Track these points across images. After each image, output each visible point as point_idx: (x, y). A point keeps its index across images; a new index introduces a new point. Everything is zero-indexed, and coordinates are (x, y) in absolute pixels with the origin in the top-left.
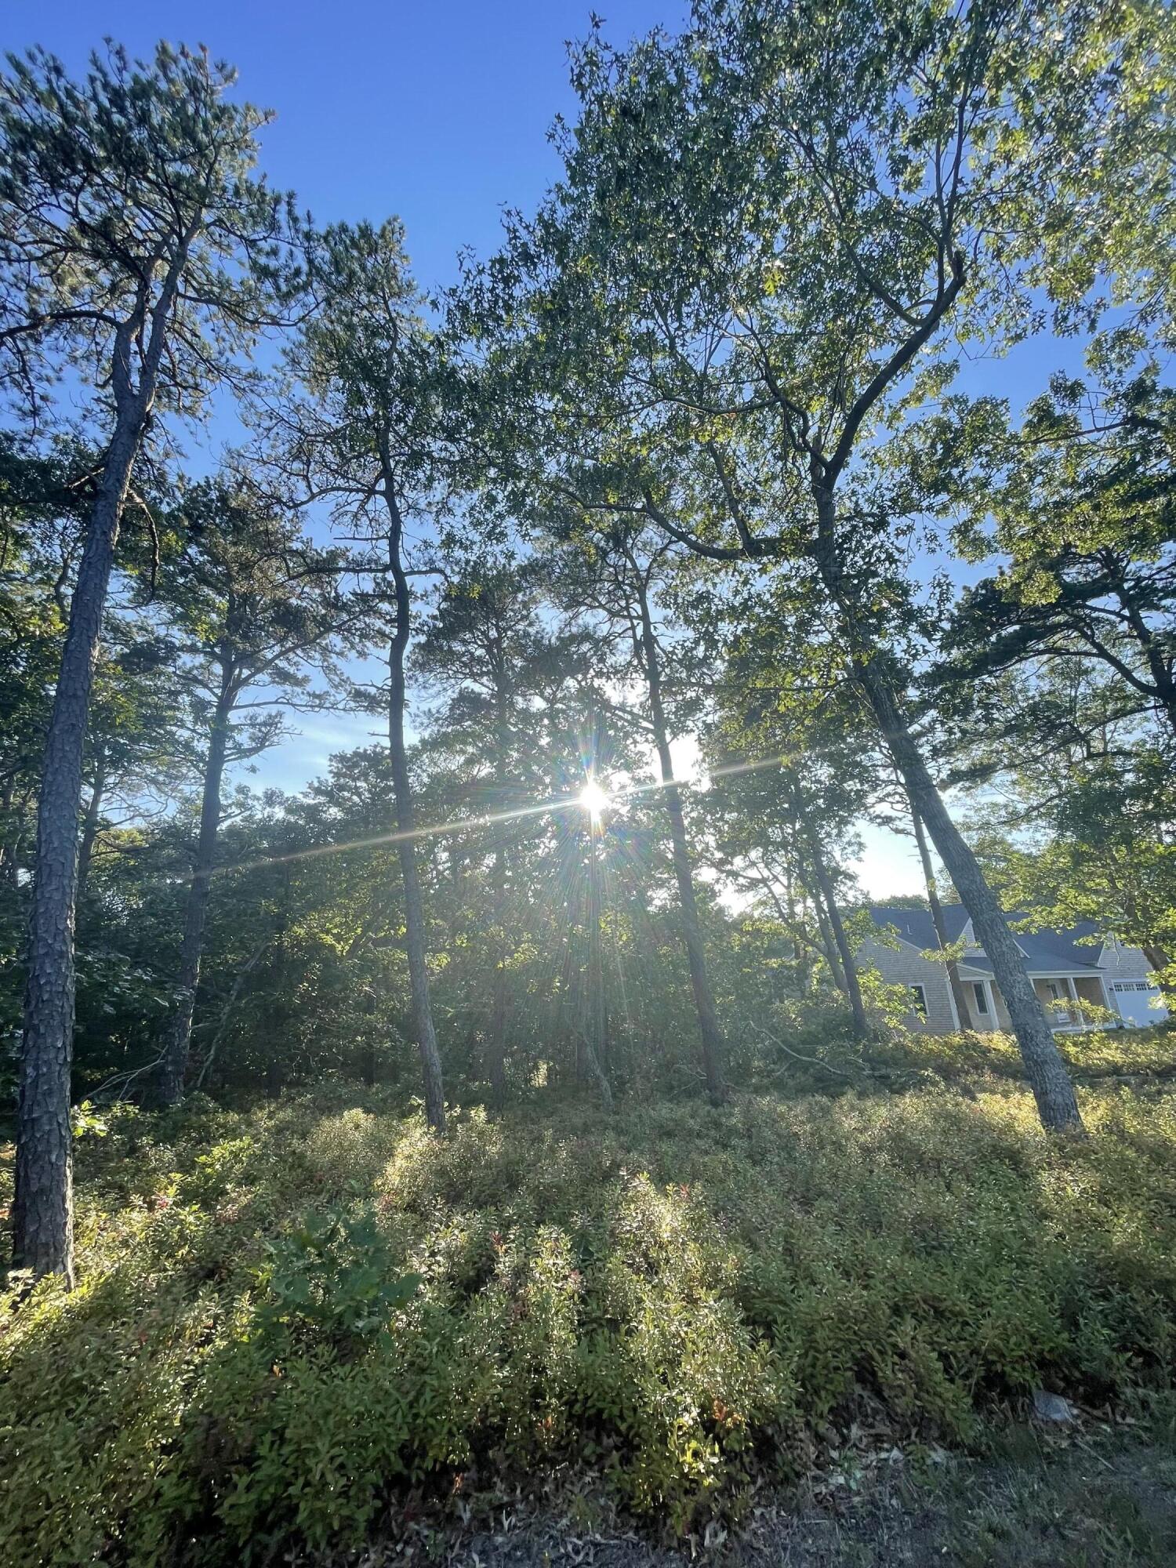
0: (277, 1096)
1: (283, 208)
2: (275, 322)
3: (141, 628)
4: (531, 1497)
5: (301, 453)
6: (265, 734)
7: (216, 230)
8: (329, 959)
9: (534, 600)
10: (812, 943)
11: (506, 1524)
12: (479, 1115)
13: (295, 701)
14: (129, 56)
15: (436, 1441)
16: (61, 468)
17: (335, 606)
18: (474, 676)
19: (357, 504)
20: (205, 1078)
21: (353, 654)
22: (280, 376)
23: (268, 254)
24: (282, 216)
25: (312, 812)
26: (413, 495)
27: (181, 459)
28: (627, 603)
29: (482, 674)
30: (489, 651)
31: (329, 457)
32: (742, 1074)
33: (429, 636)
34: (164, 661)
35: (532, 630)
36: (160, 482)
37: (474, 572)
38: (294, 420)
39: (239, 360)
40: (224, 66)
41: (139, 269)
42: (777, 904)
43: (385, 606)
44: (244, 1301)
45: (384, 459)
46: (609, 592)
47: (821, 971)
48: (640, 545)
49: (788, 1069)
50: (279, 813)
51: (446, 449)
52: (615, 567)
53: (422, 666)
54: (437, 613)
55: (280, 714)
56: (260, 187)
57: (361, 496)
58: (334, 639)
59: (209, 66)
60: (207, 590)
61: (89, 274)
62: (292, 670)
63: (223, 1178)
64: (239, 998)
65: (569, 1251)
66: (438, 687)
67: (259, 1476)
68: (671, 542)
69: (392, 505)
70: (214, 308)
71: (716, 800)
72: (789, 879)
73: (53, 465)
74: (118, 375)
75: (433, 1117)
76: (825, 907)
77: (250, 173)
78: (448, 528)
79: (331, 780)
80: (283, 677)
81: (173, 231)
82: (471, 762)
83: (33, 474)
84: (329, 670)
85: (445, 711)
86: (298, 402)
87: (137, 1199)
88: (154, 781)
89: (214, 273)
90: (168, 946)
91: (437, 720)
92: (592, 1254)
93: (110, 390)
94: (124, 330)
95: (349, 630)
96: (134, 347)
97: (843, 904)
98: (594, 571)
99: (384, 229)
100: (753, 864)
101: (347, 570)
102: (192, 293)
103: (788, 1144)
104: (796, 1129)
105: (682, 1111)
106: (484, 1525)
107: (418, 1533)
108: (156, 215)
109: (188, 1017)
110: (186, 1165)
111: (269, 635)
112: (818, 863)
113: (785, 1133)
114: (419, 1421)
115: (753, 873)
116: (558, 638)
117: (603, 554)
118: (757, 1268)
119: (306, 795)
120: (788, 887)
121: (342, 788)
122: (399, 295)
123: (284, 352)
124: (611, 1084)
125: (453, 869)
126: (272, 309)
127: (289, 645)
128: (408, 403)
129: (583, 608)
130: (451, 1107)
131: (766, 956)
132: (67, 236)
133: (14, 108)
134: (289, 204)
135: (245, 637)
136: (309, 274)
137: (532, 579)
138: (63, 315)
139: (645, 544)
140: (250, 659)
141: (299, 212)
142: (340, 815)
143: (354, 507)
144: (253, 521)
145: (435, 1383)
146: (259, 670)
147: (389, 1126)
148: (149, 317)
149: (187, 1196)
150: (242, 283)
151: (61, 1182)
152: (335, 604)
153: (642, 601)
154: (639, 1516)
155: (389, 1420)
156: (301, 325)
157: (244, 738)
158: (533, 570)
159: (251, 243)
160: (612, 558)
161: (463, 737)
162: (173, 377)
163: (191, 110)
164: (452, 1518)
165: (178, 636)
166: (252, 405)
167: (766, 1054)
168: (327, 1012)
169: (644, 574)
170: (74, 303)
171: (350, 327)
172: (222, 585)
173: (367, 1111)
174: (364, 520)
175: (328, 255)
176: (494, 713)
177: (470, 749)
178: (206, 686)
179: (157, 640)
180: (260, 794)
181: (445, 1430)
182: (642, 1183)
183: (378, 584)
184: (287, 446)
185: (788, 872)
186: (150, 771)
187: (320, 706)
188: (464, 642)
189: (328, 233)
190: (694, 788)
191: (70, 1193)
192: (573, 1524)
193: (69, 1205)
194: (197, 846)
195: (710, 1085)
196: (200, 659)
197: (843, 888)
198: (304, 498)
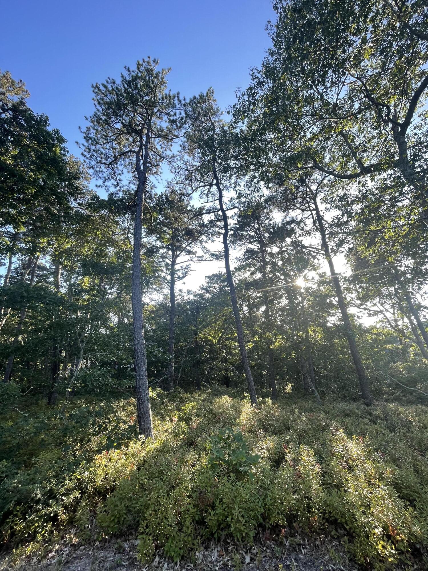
0: (200, 390)
1: (176, 98)
2: (177, 137)
3: (149, 243)
4: (312, 544)
5: (188, 177)
6: (186, 271)
7: (158, 113)
8: (212, 345)
9: (271, 211)
10: (409, 338)
11: (303, 552)
12: (269, 401)
13: (193, 260)
14: (131, 70)
15: (274, 515)
16: (125, 199)
17: (203, 226)
18: (251, 243)
19: (207, 191)
20: (179, 383)
21: (210, 241)
22: (180, 154)
23: (173, 116)
24: (176, 102)
25: (201, 296)
26: (225, 182)
27: (155, 189)
28: (309, 205)
29: (254, 241)
30: (256, 233)
31: (197, 176)
32: (379, 393)
33: (234, 231)
34: (156, 252)
35: (271, 222)
36: (150, 197)
37: (249, 205)
38: (185, 167)
39: (168, 153)
40: (155, 60)
41: (139, 133)
42: (389, 321)
43: (218, 223)
44: (203, 454)
45: (215, 172)
46: (301, 202)
47: (414, 350)
48: (312, 181)
49: (402, 392)
50: (192, 297)
51: (235, 163)
52: (302, 192)
53: (233, 242)
54: (237, 222)
55: (190, 265)
56: (169, 94)
57: (208, 187)
58: (203, 237)
59: (151, 62)
60: (165, 229)
61: (127, 139)
62: (191, 250)
63: (190, 414)
64: (186, 357)
65: (314, 456)
66: (239, 248)
67: (217, 512)
68: (325, 177)
69: (219, 188)
70: (160, 138)
71: (355, 279)
72: (394, 310)
73: (123, 199)
74: (138, 168)
75: (253, 401)
76: (415, 321)
77: (166, 92)
78: (239, 191)
79: (206, 285)
80: (189, 252)
81: (147, 118)
82: (252, 274)
83: (119, 203)
84: (203, 248)
85: (242, 257)
86: (186, 160)
87: (167, 418)
88: (156, 290)
89: (159, 127)
90: (165, 341)
91: (240, 260)
92: (323, 458)
93: (136, 173)
94: (137, 153)
95: (208, 234)
96: (140, 158)
97: (425, 320)
98: (294, 195)
99: (207, 93)
100: (375, 305)
101: (206, 213)
102: (154, 136)
103: (407, 425)
104: (410, 419)
105: (353, 406)
106: (294, 550)
107: (270, 546)
108: (142, 115)
109: (172, 362)
110: (179, 410)
111: (184, 239)
112: (409, 302)
113: (405, 420)
114: (267, 506)
115: (375, 308)
116: (282, 224)
117: (297, 188)
118: (402, 476)
119: (199, 290)
120: (394, 314)
121: (210, 287)
122: (214, 114)
123: (181, 146)
124: (319, 393)
125: (249, 312)
126: (176, 133)
127: (190, 241)
128: (221, 151)
129: (290, 210)
130: (258, 398)
131: (384, 344)
132: (121, 130)
133: (105, 98)
134: (178, 97)
135: (177, 241)
136: (186, 117)
137: (270, 203)
138: (123, 154)
139: (314, 180)
140: (179, 248)
141: (181, 98)
142: (210, 296)
143: (206, 192)
144: (176, 203)
145: (271, 495)
146: (182, 251)
147: (238, 402)
148: (143, 147)
149: (181, 419)
150: (167, 128)
151: (149, 411)
152: (203, 225)
153: (315, 203)
154: (359, 565)
155: (257, 504)
156: (185, 135)
157: (180, 274)
158: (270, 200)
159: (168, 114)
160: (301, 189)
161: (249, 265)
162: (151, 164)
163: (147, 78)
164: (282, 544)
165: (158, 244)
166: (173, 166)
167: (389, 386)
168: (212, 363)
169: (315, 192)
170: (125, 150)
171: (200, 131)
172: (169, 225)
173: (230, 397)
174: (210, 195)
175: (190, 109)
176: (260, 255)
177: (252, 269)
178: (167, 258)
179: (153, 246)
180: (186, 292)
181: (276, 512)
182: (341, 433)
183: (216, 216)
184: (184, 177)
185: (393, 307)
186: (154, 287)
187: (201, 260)
188: (247, 231)
189: (190, 102)
190: (344, 275)
191: (151, 414)
192: (330, 559)
193: (151, 418)
194: (170, 309)
195: (363, 397)
196: (165, 250)
197: (423, 313)
198: (191, 192)
